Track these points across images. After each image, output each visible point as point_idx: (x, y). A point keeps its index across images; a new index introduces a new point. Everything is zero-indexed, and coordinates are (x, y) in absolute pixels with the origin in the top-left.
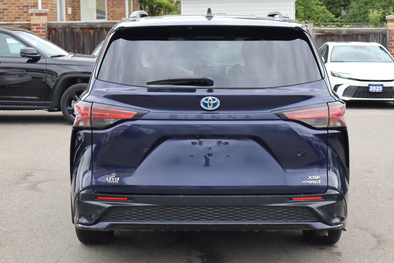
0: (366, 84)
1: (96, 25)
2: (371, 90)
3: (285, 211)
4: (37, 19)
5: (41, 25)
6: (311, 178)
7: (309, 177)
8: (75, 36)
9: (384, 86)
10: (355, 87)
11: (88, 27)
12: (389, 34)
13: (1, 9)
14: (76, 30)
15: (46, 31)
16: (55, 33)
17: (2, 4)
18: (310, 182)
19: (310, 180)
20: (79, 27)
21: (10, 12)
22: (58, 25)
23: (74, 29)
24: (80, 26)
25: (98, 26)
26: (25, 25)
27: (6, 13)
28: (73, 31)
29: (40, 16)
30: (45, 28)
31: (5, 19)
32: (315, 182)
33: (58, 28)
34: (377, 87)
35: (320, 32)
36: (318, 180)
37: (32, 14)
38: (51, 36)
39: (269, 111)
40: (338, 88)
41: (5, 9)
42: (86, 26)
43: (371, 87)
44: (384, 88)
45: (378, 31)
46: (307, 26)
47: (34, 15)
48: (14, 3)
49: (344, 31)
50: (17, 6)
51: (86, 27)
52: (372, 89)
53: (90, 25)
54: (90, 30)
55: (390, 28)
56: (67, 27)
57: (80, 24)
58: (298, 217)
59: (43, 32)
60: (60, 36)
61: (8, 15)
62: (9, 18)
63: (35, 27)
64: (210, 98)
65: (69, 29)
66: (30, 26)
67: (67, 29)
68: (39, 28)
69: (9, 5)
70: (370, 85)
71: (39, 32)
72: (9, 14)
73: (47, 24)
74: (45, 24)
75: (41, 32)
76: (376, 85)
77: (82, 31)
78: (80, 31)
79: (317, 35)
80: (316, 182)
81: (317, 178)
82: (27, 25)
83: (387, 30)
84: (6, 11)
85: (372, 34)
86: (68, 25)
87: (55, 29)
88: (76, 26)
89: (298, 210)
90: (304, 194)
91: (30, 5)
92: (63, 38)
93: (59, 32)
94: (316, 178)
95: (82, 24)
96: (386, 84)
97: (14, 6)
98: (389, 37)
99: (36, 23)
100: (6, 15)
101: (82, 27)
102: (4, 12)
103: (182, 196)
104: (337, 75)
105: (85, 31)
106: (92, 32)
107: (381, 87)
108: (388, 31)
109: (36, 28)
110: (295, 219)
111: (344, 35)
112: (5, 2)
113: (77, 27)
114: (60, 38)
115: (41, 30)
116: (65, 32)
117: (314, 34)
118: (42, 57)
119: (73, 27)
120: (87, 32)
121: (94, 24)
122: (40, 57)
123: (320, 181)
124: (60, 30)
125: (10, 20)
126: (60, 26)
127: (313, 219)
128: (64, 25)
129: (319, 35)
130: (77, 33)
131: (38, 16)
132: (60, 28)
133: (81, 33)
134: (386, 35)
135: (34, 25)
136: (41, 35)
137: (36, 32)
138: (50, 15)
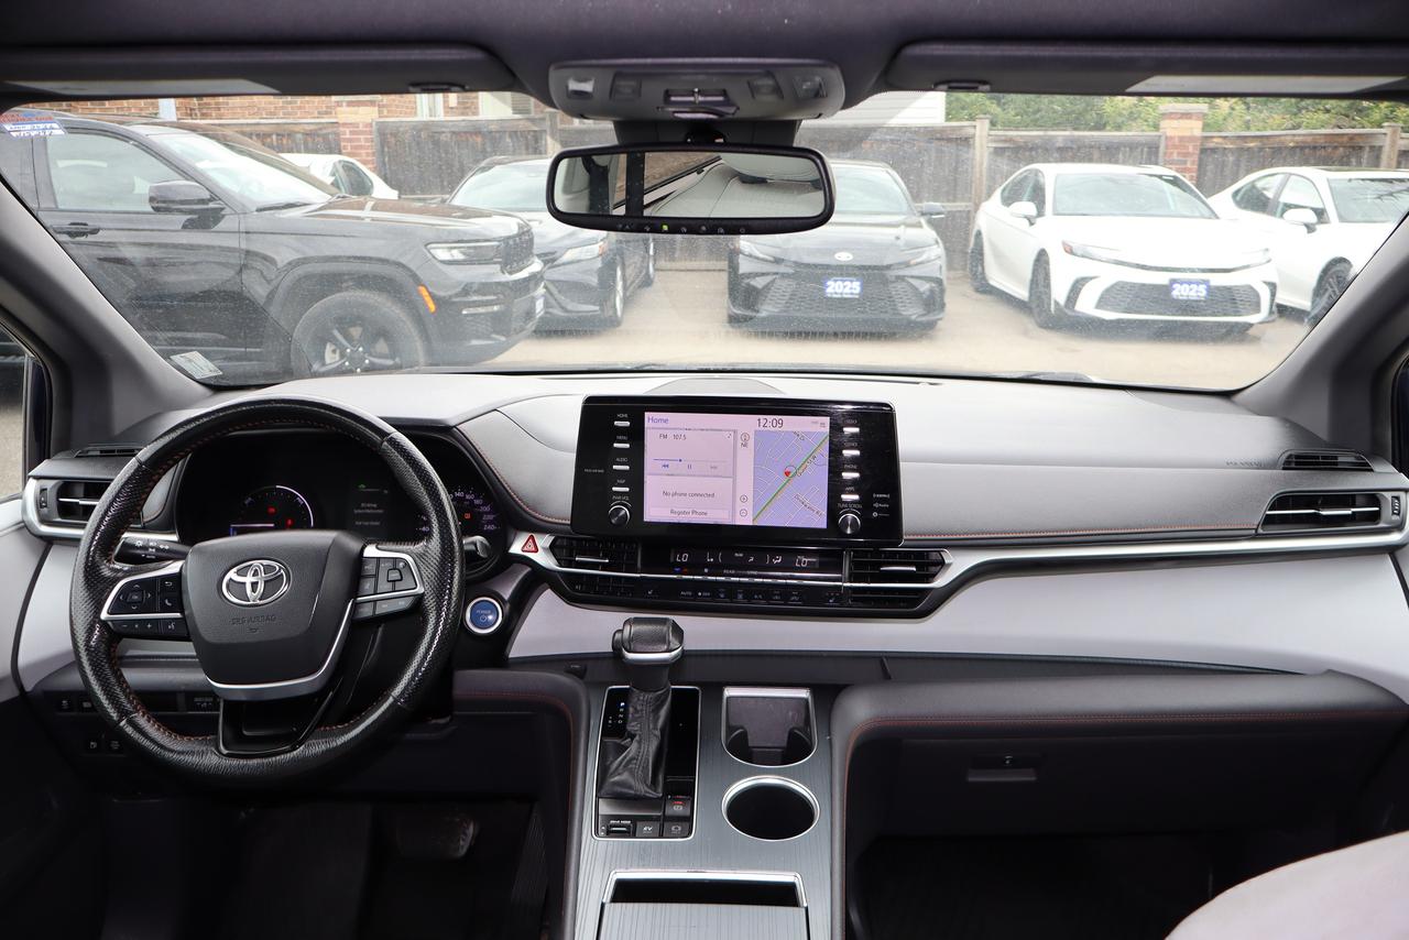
0: (1162, 279)
1: (488, 126)
2: (1175, 293)
4: (351, 113)
5: (361, 127)
8: (442, 148)
9: (1213, 283)
10: (1133, 285)
11: (469, 129)
12: (1167, 147)
14: (443, 137)
15: (374, 139)
16: (395, 142)
20: (450, 130)
22: (402, 127)
23: (437, 135)
27: (299, 104)
28: (436, 138)
29: (359, 106)
30: (371, 133)
33: (404, 133)
34: (1192, 286)
35: (1005, 141)
40: (1083, 285)
42: (465, 127)
43: (1175, 286)
44: (1210, 290)
45: (1139, 139)
46: (975, 127)
47: (344, 104)
49: (1060, 139)
52: (1179, 292)
55: (1170, 133)
56: (420, 130)
59: (367, 140)
60: (407, 149)
61: (304, 108)
62: (305, 112)
63: (346, 130)
65: (427, 134)
66: (338, 129)
67: (423, 134)
68: (358, 131)
70: (1173, 281)
71: (359, 140)
73: (377, 123)
75: (362, 140)
76: (1190, 282)
78: (445, 139)
79: (995, 148)
83: (1160, 136)
85: (1125, 147)
86: (424, 125)
87: (394, 135)
88: (444, 126)
92: (414, 153)
93: (405, 139)
96: (1218, 280)
98: (1165, 154)
99: (349, 121)
101: (455, 131)
104: (1079, 253)
105: (463, 138)
106: (478, 140)
107: (1204, 286)
108: (1163, 139)
109: (351, 133)
111: (1059, 148)
113: (444, 130)
114: (407, 153)
115: (362, 137)
116: (418, 140)
117: (990, 145)
118: (227, 211)
119: (434, 127)
120: (467, 139)
121: (482, 123)
122: (222, 209)
124: (408, 137)
126: (407, 128)
128: (413, 126)
129: (1001, 148)
131: (354, 106)
132: (407, 132)
134: (1157, 148)
135: (346, 125)
136: (361, 147)
137: (350, 140)
138: (397, 106)
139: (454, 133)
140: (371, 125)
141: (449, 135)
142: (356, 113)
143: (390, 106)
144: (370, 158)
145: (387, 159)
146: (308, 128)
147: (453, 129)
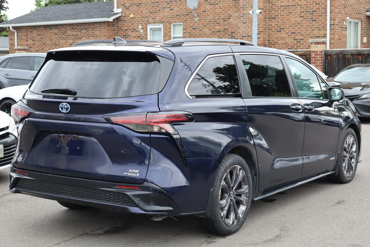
1: (364, 52)
3: (111, 195)
4: (316, 47)
5: (318, 52)
6: (131, 171)
7: (130, 170)
8: (347, 61)
11: (357, 53)
13: (299, 40)
14: (347, 56)
15: (323, 57)
16: (330, 58)
17: (300, 35)
18: (130, 174)
19: (130, 172)
20: (349, 54)
21: (305, 42)
22: (333, 52)
23: (345, 55)
24: (351, 53)
25: (366, 53)
26: (307, 52)
27: (302, 43)
28: (345, 57)
29: (318, 44)
30: (322, 55)
31: (301, 47)
32: (133, 175)
33: (333, 55)
36: (136, 173)
37: (312, 43)
38: (327, 61)
39: (101, 116)
41: (302, 39)
42: (355, 52)
47: (313, 43)
48: (308, 34)
50: (311, 36)
51: (355, 54)
53: (358, 52)
54: (359, 56)
56: (340, 54)
57: (350, 51)
58: (121, 201)
59: (320, 57)
60: (334, 61)
61: (303, 44)
62: (304, 46)
63: (313, 54)
64: (64, 104)
65: (341, 55)
66: (310, 53)
67: (340, 55)
68: (317, 54)
69: (305, 36)
71: (317, 57)
72: (305, 43)
73: (324, 51)
74: (322, 51)
75: (318, 58)
77: (352, 57)
78: (350, 57)
80: (135, 175)
81: (137, 172)
82: (309, 52)
84: (302, 41)
86: (341, 52)
87: (330, 55)
88: (347, 52)
89: (120, 195)
90: (126, 183)
91: (320, 36)
92: (336, 62)
93: (333, 58)
94: (135, 171)
95: (352, 51)
97: (308, 36)
99: (315, 50)
100: (302, 44)
101: (352, 54)
102: (301, 42)
103: (50, 175)
105: (355, 57)
106: (360, 58)
109: (315, 55)
110: (120, 202)
112: (302, 34)
113: (348, 54)
114: (334, 62)
115: (318, 56)
116: (338, 58)
119: (345, 53)
120: (356, 58)
121: (362, 51)
123: (138, 175)
124: (335, 56)
125: (305, 48)
126: (335, 53)
127: (132, 204)
128: (338, 52)
130: (348, 58)
131: (316, 44)
132: (335, 54)
133: (351, 59)
135: (313, 52)
136: (318, 60)
137: (314, 58)
138: (337, 43)
139: (351, 55)
140: (322, 52)
141: (349, 56)
142: (317, 47)
143: (334, 43)
144: (320, 64)
145: (327, 65)
146: (301, 53)
147: (351, 54)
